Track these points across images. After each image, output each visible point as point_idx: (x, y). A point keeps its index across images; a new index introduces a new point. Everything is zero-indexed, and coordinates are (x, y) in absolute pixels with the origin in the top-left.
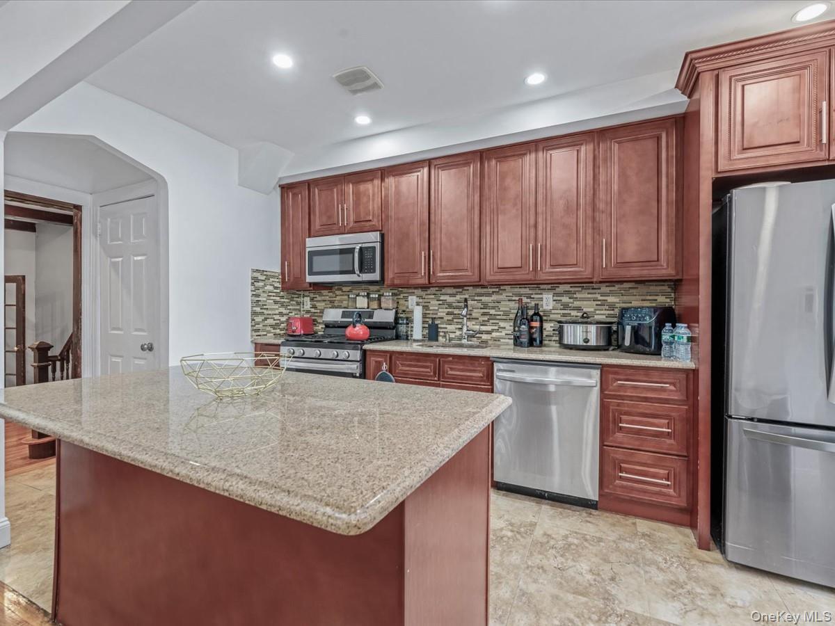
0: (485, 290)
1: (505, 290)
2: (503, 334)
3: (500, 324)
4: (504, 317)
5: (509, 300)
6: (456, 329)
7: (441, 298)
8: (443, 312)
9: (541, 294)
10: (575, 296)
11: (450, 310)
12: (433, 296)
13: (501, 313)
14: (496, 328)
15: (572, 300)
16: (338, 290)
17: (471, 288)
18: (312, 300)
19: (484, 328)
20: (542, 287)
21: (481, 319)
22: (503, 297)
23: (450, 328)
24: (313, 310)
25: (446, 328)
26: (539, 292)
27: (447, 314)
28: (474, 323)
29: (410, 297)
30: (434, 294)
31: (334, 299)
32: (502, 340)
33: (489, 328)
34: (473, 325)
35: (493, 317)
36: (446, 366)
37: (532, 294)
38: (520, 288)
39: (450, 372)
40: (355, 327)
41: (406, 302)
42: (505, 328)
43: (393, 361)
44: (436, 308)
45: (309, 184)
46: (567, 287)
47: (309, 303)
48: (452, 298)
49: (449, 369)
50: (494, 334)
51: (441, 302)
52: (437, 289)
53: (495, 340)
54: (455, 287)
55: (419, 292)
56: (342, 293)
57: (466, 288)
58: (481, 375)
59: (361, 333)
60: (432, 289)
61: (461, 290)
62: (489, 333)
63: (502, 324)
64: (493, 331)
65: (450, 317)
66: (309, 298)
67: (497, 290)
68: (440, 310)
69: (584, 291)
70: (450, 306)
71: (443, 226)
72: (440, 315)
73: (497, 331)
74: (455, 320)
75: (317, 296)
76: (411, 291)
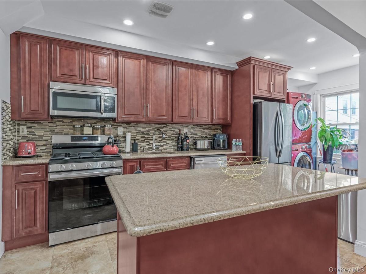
0: (160, 125)
1: (169, 126)
2: (168, 146)
3: (167, 141)
4: (169, 138)
5: (171, 131)
6: (146, 145)
7: (138, 129)
8: (139, 136)
9: (183, 128)
10: (195, 129)
11: (143, 135)
12: (133, 128)
13: (168, 136)
14: (165, 143)
15: (194, 131)
16: (59, 121)
17: (154, 124)
18: (28, 128)
19: (160, 144)
20: (184, 125)
21: (159, 139)
22: (168, 129)
23: (143, 145)
24: (31, 136)
25: (141, 145)
26: (183, 127)
27: (141, 137)
28: (172, 141)
29: (119, 128)
30: (133, 127)
31: (55, 128)
32: (168, 149)
33: (162, 144)
34: (172, 142)
35: (164, 139)
36: (170, 162)
37: (180, 128)
38: (175, 125)
39: (172, 165)
40: (113, 146)
41: (116, 131)
42: (169, 143)
43: (142, 164)
44: (135, 134)
45: (51, 41)
46: (192, 126)
47: (26, 130)
48: (144, 129)
49: (171, 164)
50: (165, 147)
51: (138, 131)
52: (136, 124)
53: (165, 149)
54: (145, 123)
55: (124, 125)
56: (63, 124)
57: (151, 124)
58: (185, 164)
59: (116, 150)
60: (132, 124)
61: (148, 125)
62: (162, 146)
63: (168, 142)
64: (164, 145)
65: (143, 139)
66: (26, 127)
67: (166, 126)
68: (137, 135)
69: (198, 128)
70: (143, 133)
71: (153, 92)
72: (137, 138)
73: (166, 145)
74: (146, 141)
75: (36, 125)
76: (119, 124)
